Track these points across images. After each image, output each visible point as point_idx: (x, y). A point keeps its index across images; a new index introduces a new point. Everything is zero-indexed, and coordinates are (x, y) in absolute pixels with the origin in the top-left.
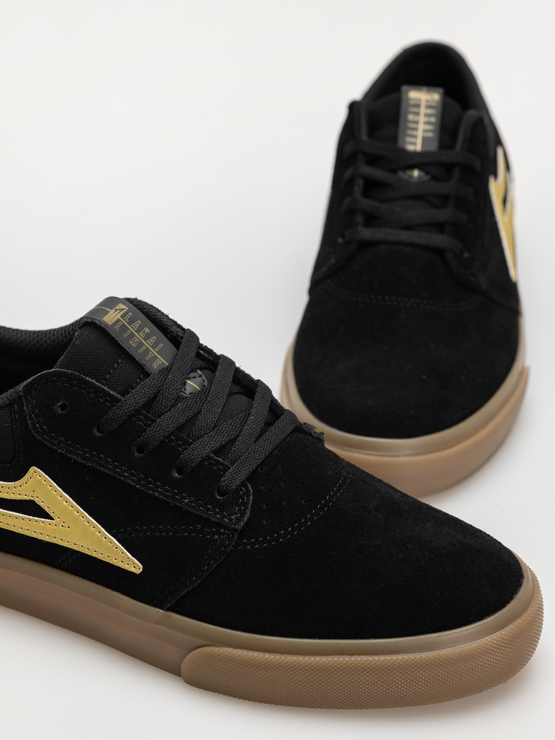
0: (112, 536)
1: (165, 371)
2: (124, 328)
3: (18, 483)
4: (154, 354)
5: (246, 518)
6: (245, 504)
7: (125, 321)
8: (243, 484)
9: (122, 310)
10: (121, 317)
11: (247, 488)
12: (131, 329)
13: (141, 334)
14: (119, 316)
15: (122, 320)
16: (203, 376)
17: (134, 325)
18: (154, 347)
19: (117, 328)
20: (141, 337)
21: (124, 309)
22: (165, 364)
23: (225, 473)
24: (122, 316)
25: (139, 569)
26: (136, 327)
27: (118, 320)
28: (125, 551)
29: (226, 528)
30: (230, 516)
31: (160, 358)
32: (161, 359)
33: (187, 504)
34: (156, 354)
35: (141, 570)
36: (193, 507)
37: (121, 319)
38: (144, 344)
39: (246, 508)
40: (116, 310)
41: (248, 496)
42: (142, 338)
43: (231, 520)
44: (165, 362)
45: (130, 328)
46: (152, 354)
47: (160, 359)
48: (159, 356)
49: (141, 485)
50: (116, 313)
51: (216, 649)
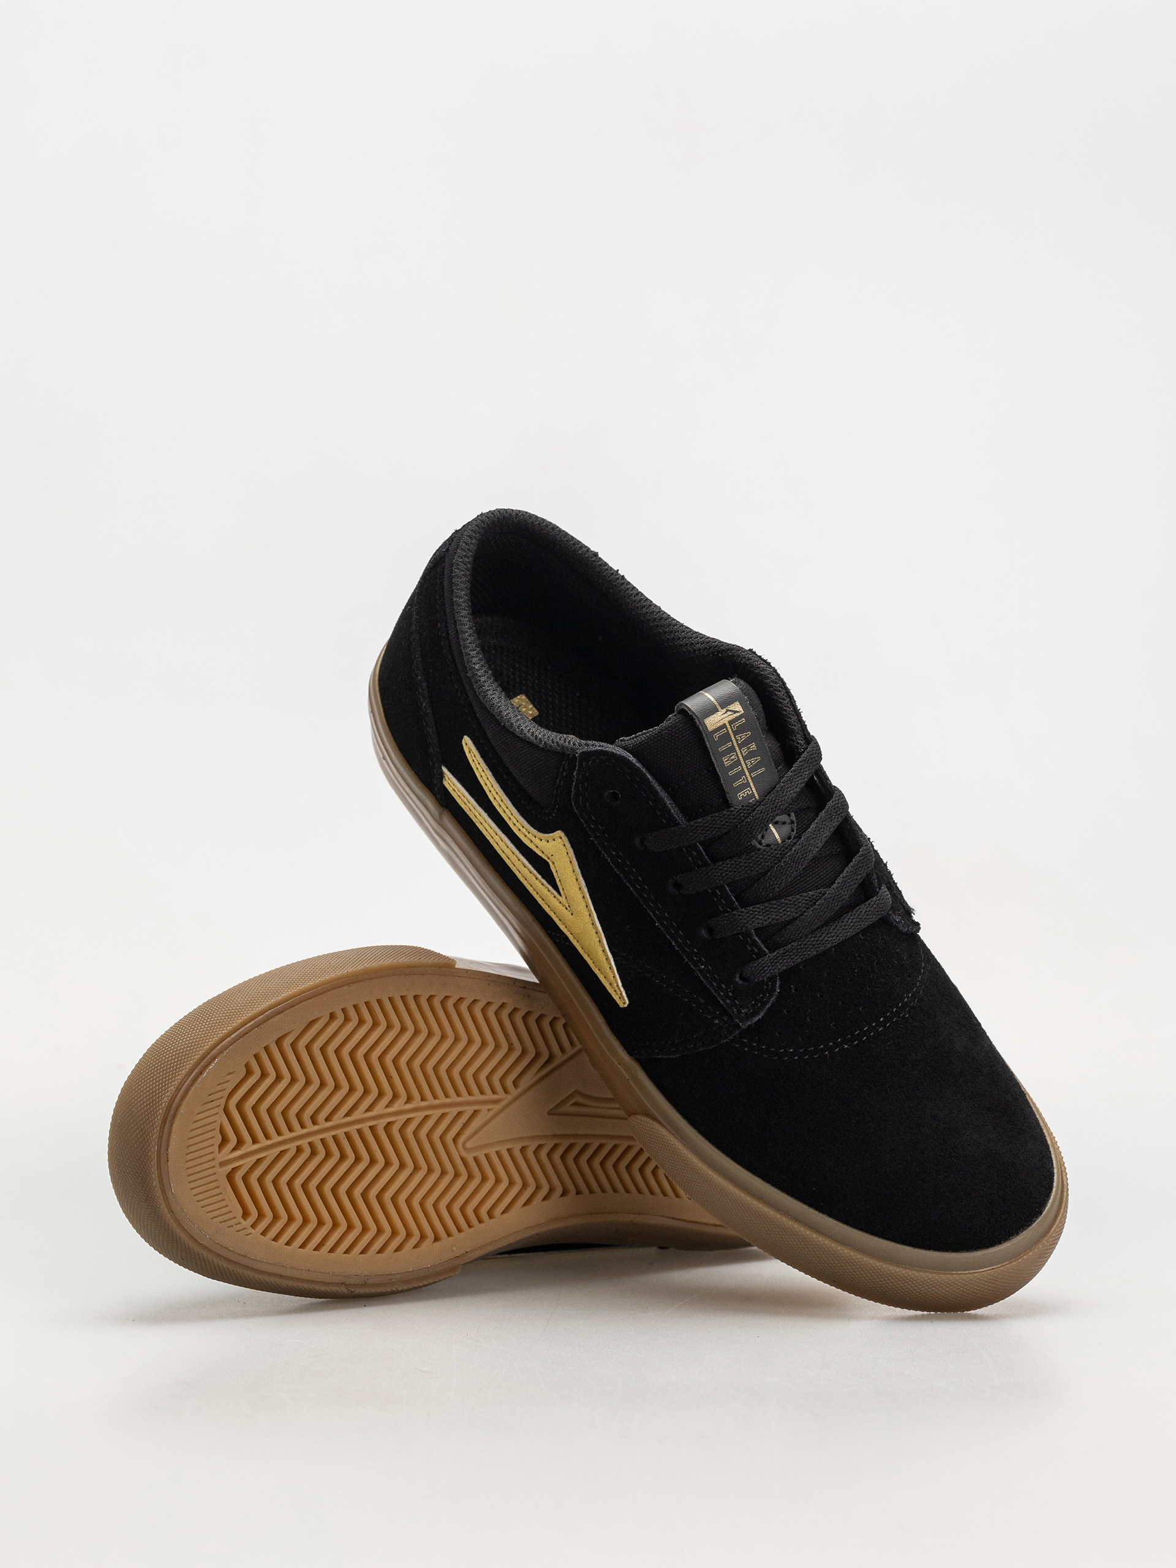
0: (612, 953)
1: (750, 807)
2: (726, 738)
3: (541, 835)
4: (747, 779)
5: (756, 1019)
6: (764, 1004)
7: (732, 729)
8: (772, 979)
9: (735, 712)
10: (729, 722)
11: (774, 984)
12: (734, 741)
13: (745, 751)
14: (726, 721)
15: (728, 727)
16: (795, 825)
17: (740, 737)
18: (751, 771)
19: (717, 736)
20: (741, 753)
21: (738, 712)
22: (755, 797)
23: (757, 958)
24: (731, 722)
25: (624, 1003)
26: (741, 739)
27: (724, 726)
28: (618, 977)
29: (730, 1017)
30: (741, 1007)
31: (753, 786)
32: (754, 789)
33: (701, 971)
34: (750, 781)
35: (626, 1006)
36: (706, 978)
37: (728, 724)
38: (741, 764)
39: (762, 1008)
40: (727, 711)
41: (771, 996)
42: (742, 755)
43: (739, 1012)
44: (756, 793)
45: (733, 738)
46: (744, 779)
47: (751, 789)
48: (752, 784)
49: (662, 924)
50: (725, 715)
51: (664, 1132)
